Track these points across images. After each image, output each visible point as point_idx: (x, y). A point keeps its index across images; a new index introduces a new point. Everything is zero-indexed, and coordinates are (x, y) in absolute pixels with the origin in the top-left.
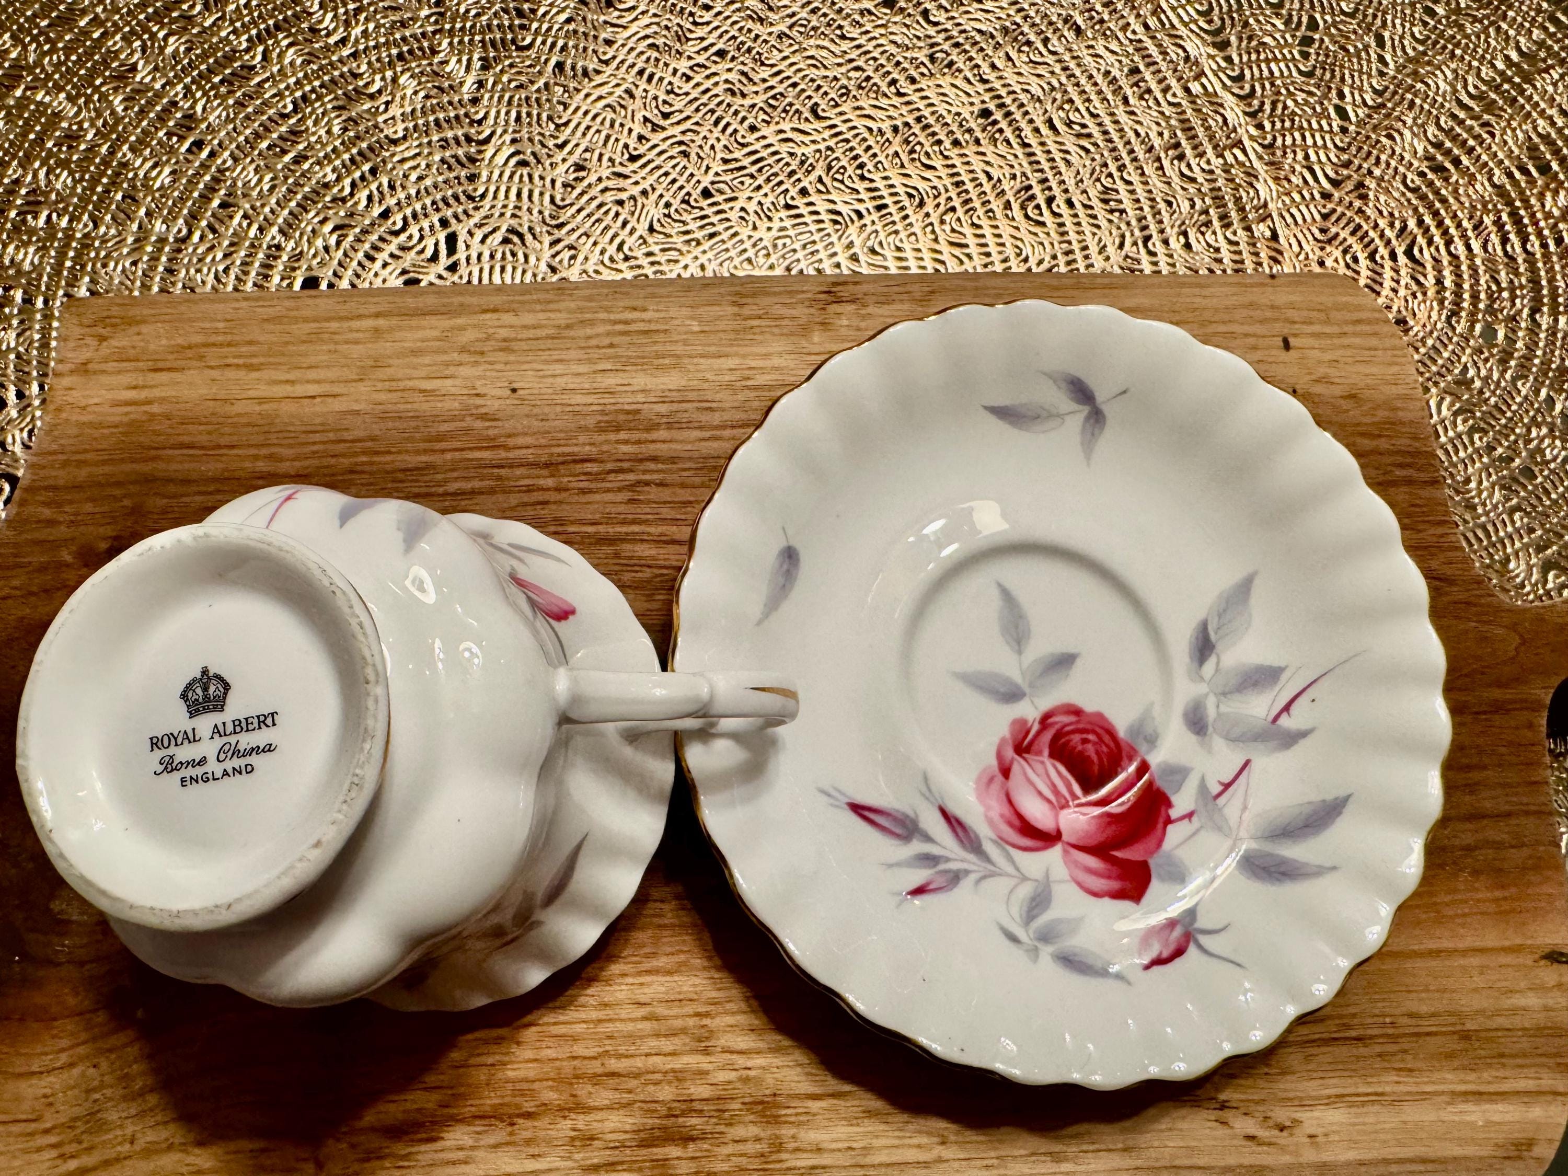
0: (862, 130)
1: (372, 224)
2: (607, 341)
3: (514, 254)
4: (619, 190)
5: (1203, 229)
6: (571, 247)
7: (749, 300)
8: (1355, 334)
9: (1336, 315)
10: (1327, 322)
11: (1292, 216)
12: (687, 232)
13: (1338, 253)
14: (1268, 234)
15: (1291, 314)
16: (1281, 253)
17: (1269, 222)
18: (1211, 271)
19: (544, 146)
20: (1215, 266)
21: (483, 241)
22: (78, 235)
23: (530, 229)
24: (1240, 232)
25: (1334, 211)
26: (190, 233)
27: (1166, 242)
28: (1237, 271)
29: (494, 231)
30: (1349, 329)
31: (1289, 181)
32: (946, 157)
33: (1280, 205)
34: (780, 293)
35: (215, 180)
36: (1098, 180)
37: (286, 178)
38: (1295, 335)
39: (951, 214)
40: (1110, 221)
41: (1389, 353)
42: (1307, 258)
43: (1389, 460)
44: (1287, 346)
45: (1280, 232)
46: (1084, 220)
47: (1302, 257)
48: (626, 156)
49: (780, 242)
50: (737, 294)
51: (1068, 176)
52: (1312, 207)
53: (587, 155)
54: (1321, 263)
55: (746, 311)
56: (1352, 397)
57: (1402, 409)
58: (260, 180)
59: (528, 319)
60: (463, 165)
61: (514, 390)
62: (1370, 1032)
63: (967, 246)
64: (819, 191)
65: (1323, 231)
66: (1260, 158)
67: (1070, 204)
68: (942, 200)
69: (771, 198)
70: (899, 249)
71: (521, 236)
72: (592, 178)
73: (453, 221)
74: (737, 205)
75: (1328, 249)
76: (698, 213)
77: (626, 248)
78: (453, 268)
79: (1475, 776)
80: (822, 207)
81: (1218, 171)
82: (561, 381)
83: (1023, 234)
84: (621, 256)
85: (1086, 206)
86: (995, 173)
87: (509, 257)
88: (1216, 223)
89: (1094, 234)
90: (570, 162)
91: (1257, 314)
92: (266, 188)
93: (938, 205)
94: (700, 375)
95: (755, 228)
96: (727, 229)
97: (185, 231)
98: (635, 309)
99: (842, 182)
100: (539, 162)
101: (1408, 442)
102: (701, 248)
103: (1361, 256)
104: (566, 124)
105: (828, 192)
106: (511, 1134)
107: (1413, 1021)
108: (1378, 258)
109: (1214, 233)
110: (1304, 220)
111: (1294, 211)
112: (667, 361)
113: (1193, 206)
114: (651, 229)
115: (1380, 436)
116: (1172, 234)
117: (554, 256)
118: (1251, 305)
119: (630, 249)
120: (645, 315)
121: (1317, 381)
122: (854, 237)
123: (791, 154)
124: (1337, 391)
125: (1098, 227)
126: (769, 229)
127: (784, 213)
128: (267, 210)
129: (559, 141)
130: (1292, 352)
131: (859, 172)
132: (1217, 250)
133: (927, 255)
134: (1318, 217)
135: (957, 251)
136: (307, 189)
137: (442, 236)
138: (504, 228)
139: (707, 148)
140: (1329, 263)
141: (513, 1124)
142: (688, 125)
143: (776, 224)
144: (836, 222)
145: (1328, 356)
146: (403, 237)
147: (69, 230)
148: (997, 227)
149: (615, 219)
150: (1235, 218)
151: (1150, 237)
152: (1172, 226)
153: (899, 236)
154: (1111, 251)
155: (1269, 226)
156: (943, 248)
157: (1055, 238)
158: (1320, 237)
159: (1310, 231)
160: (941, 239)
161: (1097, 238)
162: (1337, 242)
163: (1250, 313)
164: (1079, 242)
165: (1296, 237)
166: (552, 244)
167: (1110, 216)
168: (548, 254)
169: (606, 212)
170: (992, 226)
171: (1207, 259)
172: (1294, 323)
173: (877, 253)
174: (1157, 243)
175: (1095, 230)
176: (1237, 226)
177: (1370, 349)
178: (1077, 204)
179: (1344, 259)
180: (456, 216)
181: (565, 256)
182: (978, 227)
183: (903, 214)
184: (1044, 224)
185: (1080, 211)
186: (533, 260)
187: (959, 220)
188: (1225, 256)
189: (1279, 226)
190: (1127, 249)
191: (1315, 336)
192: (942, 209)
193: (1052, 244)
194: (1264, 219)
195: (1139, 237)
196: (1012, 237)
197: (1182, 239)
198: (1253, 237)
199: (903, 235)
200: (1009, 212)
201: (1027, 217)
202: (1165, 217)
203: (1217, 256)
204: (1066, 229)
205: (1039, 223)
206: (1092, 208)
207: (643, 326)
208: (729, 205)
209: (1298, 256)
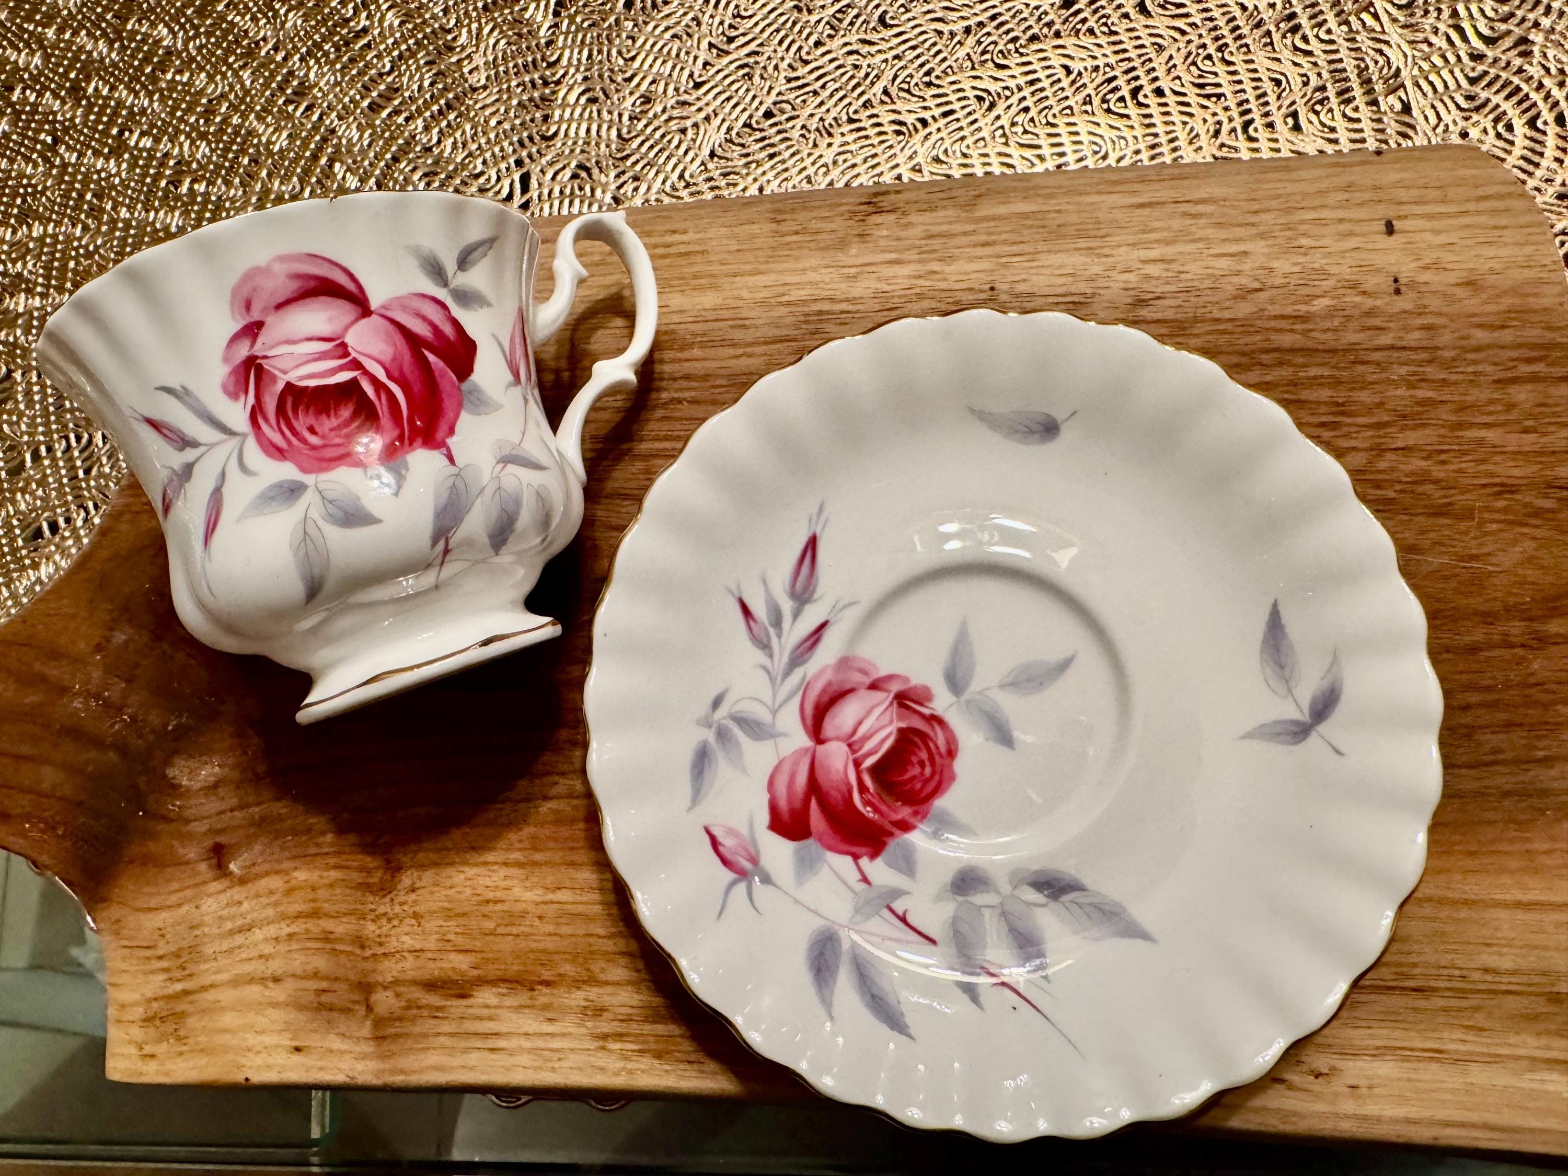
0: (932, 34)
1: (456, 169)
3: (581, 189)
4: (682, 118)
5: (1318, 107)
6: (636, 179)
7: (788, 216)
8: (1478, 213)
9: (1456, 193)
10: (1444, 201)
11: (1431, 84)
12: (747, 155)
13: (1488, 123)
14: (1398, 106)
15: (1398, 193)
16: (1413, 127)
17: (1401, 93)
18: (1323, 153)
19: (612, 81)
20: (1329, 148)
21: (553, 178)
22: (213, 198)
23: (597, 163)
24: (1362, 107)
25: (1486, 73)
26: (302, 190)
27: (1271, 125)
29: (564, 168)
30: (1472, 206)
31: (1430, 45)
32: (1022, 55)
33: (1416, 72)
34: (819, 207)
35: (324, 140)
36: (1194, 63)
37: (383, 132)
38: (1399, 218)
39: (1023, 115)
40: (1205, 107)
42: (1446, 130)
43: (1514, 354)
44: (1390, 230)
45: (1414, 105)
46: (1174, 109)
47: (1440, 130)
48: (691, 84)
49: (841, 158)
50: (776, 210)
51: (1159, 63)
52: (1457, 72)
53: (653, 88)
54: (1464, 135)
55: (783, 227)
56: (1469, 283)
57: (1535, 295)
58: (361, 137)
60: (537, 107)
62: (1433, 984)
63: (1038, 147)
64: (882, 102)
65: (1470, 98)
66: (1395, 20)
67: (1159, 92)
68: (1014, 100)
69: (833, 114)
70: (965, 155)
71: (588, 170)
72: (658, 108)
73: (527, 161)
74: (799, 123)
75: (1475, 117)
76: (758, 135)
77: (687, 175)
78: (525, 206)
80: (885, 118)
81: (1340, 41)
83: (1102, 131)
84: (683, 184)
85: (1176, 93)
86: (1076, 66)
87: (577, 192)
88: (1334, 101)
89: (1185, 123)
90: (637, 95)
91: (1358, 197)
92: (366, 143)
93: (1009, 107)
94: (735, 293)
95: (815, 145)
96: (788, 148)
97: (298, 188)
98: (674, 232)
99: (908, 91)
100: (607, 96)
101: (1536, 332)
102: (760, 171)
103: (1519, 125)
104: (633, 59)
105: (893, 102)
106: (532, 998)
107: (1489, 978)
108: (1539, 124)
109: (1331, 110)
110: (1446, 86)
111: (1433, 77)
112: (703, 281)
113: (1306, 84)
114: (712, 154)
115: (1503, 327)
116: (1277, 117)
117: (619, 188)
118: (1348, 187)
119: (692, 176)
120: (685, 238)
121: (1426, 268)
122: (918, 147)
123: (856, 67)
124: (1452, 278)
125: (1191, 115)
126: (830, 145)
127: (846, 128)
128: (366, 163)
129: (628, 75)
130: (1394, 237)
131: (926, 79)
132: (1333, 130)
133: (995, 160)
134: (1464, 83)
135: (1028, 153)
136: (401, 141)
137: (517, 177)
138: (573, 164)
139: (770, 69)
140: (1474, 133)
141: (532, 990)
142: (753, 47)
143: (837, 140)
144: (898, 133)
145: (1443, 240)
146: (482, 180)
147: (206, 194)
148: (1074, 124)
149: (678, 147)
150: (1358, 92)
151: (1251, 121)
152: (1279, 108)
153: (966, 142)
154: (1204, 141)
155: (1400, 98)
156: (1013, 150)
157: (1139, 132)
158: (1464, 104)
159: (1452, 98)
160: (1011, 143)
161: (1188, 127)
162: (1487, 109)
163: (1347, 196)
164: (1167, 133)
165: (1433, 107)
166: (618, 176)
167: (1205, 102)
168: (613, 187)
169: (670, 142)
170: (1069, 124)
171: (1320, 141)
172: (1402, 203)
173: (942, 162)
174: (1260, 128)
175: (1186, 119)
176: (1360, 101)
177: (1495, 227)
178: (1167, 92)
179: (1495, 128)
180: (530, 156)
181: (629, 188)
182: (1053, 125)
183: (971, 118)
184: (1128, 117)
185: (1171, 99)
186: (598, 193)
187: (1032, 120)
188: (1343, 135)
189: (1414, 96)
190: (1224, 137)
191: (1430, 217)
192: (1014, 110)
193: (1135, 138)
194: (1395, 90)
195: (1238, 123)
196: (1091, 133)
197: (1290, 121)
198: (1379, 111)
199: (970, 141)
200: (1088, 108)
201: (1109, 111)
202: (1271, 98)
203: (1332, 136)
204: (1153, 121)
205: (1122, 116)
206: (1184, 95)
207: (683, 249)
208: (790, 124)
209: (1434, 129)
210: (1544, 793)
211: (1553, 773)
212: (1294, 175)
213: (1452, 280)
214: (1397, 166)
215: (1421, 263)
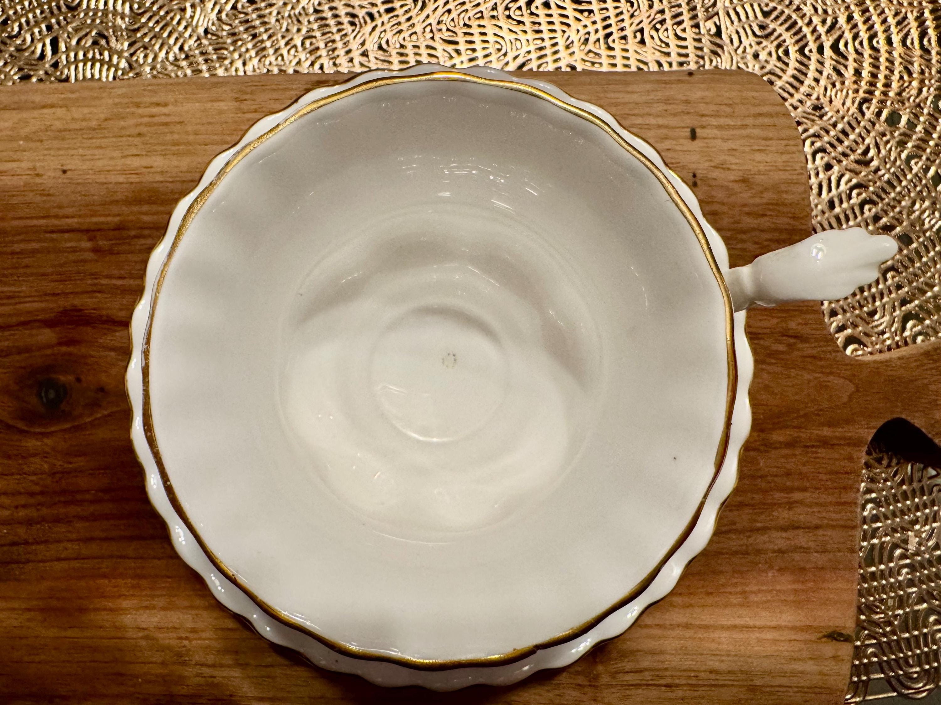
2: (137, 131)
3: (101, 54)
5: (658, 26)
6: (145, 48)
7: (247, 97)
8: (755, 126)
9: (741, 110)
10: (731, 116)
11: (737, 14)
12: (234, 34)
13: (772, 47)
14: (714, 30)
15: (702, 108)
16: (721, 47)
17: (716, 19)
18: (660, 64)
20: (663, 60)
21: (78, 43)
23: (114, 32)
24: (688, 29)
25: (775, 9)
27: (624, 38)
28: (681, 64)
29: (86, 35)
30: (750, 121)
33: (727, 4)
38: (703, 127)
39: (446, 16)
40: (579, 20)
41: (784, 142)
42: (744, 51)
43: (768, 236)
44: (693, 136)
45: (724, 30)
46: (556, 19)
47: (740, 51)
49: (308, 42)
50: (241, 91)
52: (756, 7)
54: (756, 56)
55: (244, 106)
56: (744, 181)
57: (786, 192)
59: (77, 113)
61: (64, 172)
62: (677, 681)
63: (456, 43)
65: (762, 27)
67: (546, 5)
68: (440, 3)
69: (302, 4)
70: (402, 46)
71: (106, 38)
73: (56, 27)
74: (275, 10)
75: (765, 43)
76: (243, 18)
77: (186, 48)
78: (55, 65)
79: (797, 496)
80: (343, 11)
82: (99, 164)
83: (504, 33)
84: (183, 56)
85: (560, 7)
87: (98, 56)
88: (669, 23)
89: (564, 32)
91: (672, 108)
93: (436, 9)
95: (288, 30)
96: (266, 30)
101: (786, 220)
102: (244, 48)
103: (792, 50)
107: (713, 676)
108: (806, 51)
109: (667, 30)
110: (747, 17)
111: (739, 9)
112: (181, 148)
113: (651, 7)
114: (206, 32)
115: (763, 215)
116: (629, 32)
117: (132, 55)
118: (667, 101)
119: (190, 49)
120: (166, 110)
121: (716, 167)
122: (366, 37)
124: (733, 176)
125: (568, 25)
126: (299, 30)
130: (696, 142)
132: (667, 45)
133: (424, 51)
134: (759, 15)
135: (449, 48)
137: (48, 41)
138: (94, 33)
140: (763, 56)
143: (305, 27)
144: (352, 24)
145: (730, 145)
146: (19, 41)
148: (484, 26)
149: (179, 23)
150: (686, 17)
151: (611, 34)
152: (631, 24)
153: (402, 35)
154: (575, 48)
155: (715, 23)
156: (439, 45)
157: (531, 36)
158: (758, 33)
159: (750, 26)
160: (437, 37)
161: (566, 35)
162: (773, 38)
163: (665, 107)
164: (551, 38)
165: (737, 32)
166: (130, 45)
167: (579, 16)
168: (126, 54)
169: (172, 19)
170: (480, 26)
171: (658, 54)
172: (703, 115)
173: (385, 51)
174: (617, 41)
175: (565, 28)
176: (687, 24)
177: (766, 139)
178: (553, 5)
179: (777, 52)
180: (58, 23)
181: (141, 55)
182: (469, 26)
183: (407, 16)
184: (523, 23)
185: (554, 11)
186: (115, 59)
187: (453, 20)
188: (673, 50)
189: (724, 22)
190: (590, 46)
191: (720, 127)
192: (440, 11)
193: (528, 40)
194: (711, 18)
195: (601, 34)
196: (495, 35)
197: (639, 35)
198: (700, 33)
199: (406, 34)
200: (495, 13)
201: (509, 17)
202: (626, 16)
203: (666, 50)
204: (541, 28)
205: (519, 22)
206: (564, 8)
207: (164, 119)
208: (267, 11)
209: (736, 50)
210: (758, 552)
211: (765, 538)
212: (630, 89)
213: (732, 178)
214: (702, 86)
215: (712, 164)
